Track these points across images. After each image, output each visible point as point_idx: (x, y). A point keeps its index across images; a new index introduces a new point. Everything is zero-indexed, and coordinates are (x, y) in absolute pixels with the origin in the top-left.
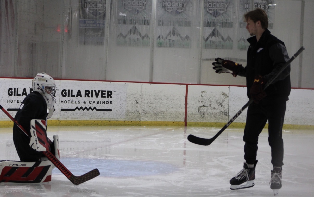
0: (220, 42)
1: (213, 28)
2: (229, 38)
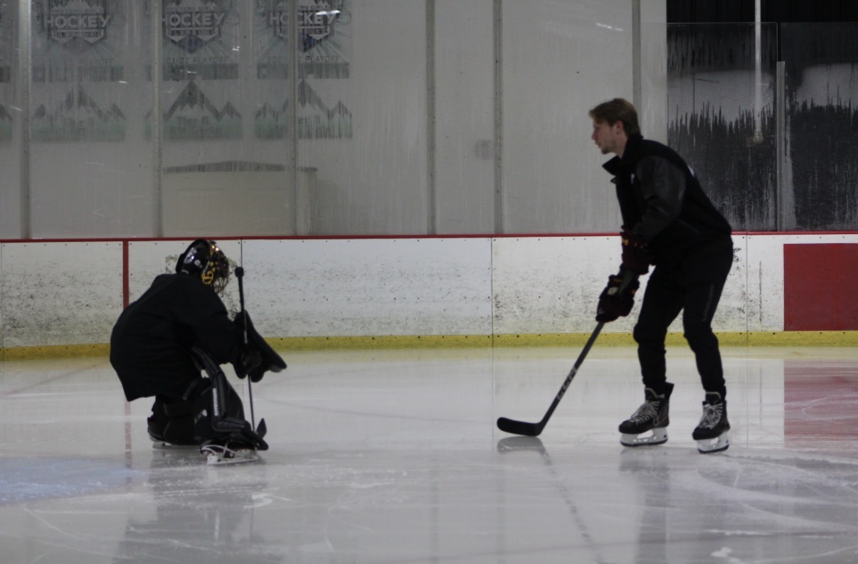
0: (205, 120)
1: (186, 83)
2: (230, 109)
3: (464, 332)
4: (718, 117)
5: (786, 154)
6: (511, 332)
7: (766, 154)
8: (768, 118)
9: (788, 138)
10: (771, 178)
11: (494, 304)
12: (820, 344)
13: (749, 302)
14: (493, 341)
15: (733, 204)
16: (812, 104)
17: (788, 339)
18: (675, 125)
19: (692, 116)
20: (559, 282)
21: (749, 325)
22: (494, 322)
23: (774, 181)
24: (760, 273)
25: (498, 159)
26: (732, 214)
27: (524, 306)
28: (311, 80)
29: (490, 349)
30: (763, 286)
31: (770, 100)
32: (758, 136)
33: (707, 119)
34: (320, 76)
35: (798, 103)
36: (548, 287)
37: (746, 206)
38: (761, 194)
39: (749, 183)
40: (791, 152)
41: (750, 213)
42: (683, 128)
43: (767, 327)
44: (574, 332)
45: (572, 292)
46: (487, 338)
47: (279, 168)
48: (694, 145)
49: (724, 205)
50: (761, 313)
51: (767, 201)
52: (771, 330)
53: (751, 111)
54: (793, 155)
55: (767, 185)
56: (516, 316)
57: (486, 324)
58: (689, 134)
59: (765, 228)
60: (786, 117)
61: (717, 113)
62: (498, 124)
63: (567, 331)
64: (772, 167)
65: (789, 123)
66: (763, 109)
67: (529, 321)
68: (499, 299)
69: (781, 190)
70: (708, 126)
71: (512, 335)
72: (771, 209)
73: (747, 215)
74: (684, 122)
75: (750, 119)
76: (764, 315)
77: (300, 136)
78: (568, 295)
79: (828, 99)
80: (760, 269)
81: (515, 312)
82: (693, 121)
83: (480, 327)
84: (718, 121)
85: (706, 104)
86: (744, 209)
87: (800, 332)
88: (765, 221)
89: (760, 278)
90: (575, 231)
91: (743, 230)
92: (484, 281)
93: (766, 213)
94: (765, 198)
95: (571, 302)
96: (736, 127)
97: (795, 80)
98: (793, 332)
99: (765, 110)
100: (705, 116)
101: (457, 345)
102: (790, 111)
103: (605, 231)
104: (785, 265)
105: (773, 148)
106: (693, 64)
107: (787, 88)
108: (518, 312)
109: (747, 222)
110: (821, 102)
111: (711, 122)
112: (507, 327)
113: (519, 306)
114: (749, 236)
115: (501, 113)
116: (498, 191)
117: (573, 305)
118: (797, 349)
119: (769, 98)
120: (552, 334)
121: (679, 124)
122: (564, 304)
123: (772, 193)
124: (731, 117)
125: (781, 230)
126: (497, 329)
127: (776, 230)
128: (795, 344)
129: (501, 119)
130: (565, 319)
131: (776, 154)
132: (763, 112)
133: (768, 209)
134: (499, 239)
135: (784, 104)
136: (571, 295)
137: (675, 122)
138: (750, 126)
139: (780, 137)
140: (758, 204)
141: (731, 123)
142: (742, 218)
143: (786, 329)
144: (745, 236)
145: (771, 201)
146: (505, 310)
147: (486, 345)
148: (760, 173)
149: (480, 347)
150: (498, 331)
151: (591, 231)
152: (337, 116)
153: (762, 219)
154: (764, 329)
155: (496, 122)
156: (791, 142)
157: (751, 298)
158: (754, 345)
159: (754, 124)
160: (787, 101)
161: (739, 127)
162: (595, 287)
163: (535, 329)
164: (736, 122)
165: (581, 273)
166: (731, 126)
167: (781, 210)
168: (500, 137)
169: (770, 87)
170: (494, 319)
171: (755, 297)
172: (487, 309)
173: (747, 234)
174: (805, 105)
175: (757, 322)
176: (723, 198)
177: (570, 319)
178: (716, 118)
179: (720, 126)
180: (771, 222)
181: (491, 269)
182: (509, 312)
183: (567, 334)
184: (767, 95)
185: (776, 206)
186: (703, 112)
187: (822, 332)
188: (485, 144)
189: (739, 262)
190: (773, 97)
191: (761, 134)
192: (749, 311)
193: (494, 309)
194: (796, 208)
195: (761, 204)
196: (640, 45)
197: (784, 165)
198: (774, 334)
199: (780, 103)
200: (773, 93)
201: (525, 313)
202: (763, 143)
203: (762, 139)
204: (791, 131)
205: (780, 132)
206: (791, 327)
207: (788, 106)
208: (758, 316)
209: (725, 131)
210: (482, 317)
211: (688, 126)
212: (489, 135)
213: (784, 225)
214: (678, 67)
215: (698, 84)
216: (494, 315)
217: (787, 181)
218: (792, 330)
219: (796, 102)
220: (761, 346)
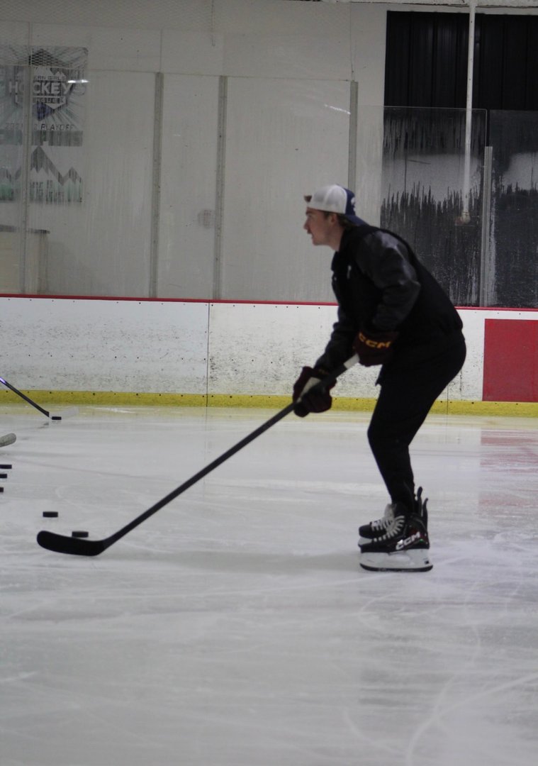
3: (180, 391)
4: (427, 198)
5: (490, 234)
6: (225, 392)
7: (473, 231)
8: (475, 199)
9: (493, 219)
10: (476, 257)
11: (209, 366)
12: (516, 414)
14: (207, 401)
16: (517, 188)
17: (486, 409)
18: (386, 203)
19: (403, 196)
20: (272, 347)
21: (450, 394)
22: (209, 383)
23: (478, 259)
25: (219, 228)
27: (237, 368)
28: (46, 147)
29: (204, 408)
31: (478, 182)
32: (465, 216)
33: (417, 198)
34: (51, 144)
35: (504, 187)
36: (261, 351)
37: (451, 282)
38: (466, 270)
39: (455, 260)
40: (495, 232)
41: (454, 289)
42: (395, 206)
43: (466, 397)
44: (284, 395)
45: (283, 357)
46: (202, 398)
47: (10, 229)
48: (404, 223)
50: (461, 383)
51: (471, 277)
52: (470, 400)
53: (459, 192)
54: (497, 235)
55: (472, 262)
56: (230, 378)
57: (201, 385)
58: (399, 211)
59: (468, 302)
60: (492, 199)
61: (427, 193)
62: (219, 196)
63: (278, 394)
64: (477, 246)
65: (494, 205)
66: (471, 190)
67: (243, 383)
68: (214, 361)
69: (484, 267)
70: (418, 205)
71: (225, 396)
72: (475, 285)
73: (451, 291)
74: (395, 200)
75: (458, 199)
76: (464, 385)
77: (32, 199)
78: (280, 359)
79: (532, 184)
81: (229, 374)
82: (404, 200)
83: (195, 386)
84: (427, 201)
85: (417, 184)
86: (449, 284)
87: (498, 403)
88: (468, 297)
90: (288, 300)
92: (201, 344)
93: (469, 289)
94: (469, 275)
95: (283, 367)
96: (444, 207)
97: (502, 164)
98: (490, 402)
99: (472, 191)
100: (416, 196)
101: (173, 403)
102: (496, 195)
103: (317, 301)
104: (485, 339)
105: (479, 228)
106: (406, 147)
107: (494, 171)
108: (232, 373)
110: (525, 186)
111: (421, 201)
112: (221, 388)
113: (233, 369)
115: (222, 185)
116: (217, 259)
117: (284, 369)
118: (493, 419)
119: (476, 181)
120: (262, 396)
121: (391, 203)
122: (275, 368)
123: (475, 270)
124: (440, 197)
125: (483, 306)
127: (478, 306)
128: (491, 414)
129: (222, 191)
130: (276, 382)
131: (481, 234)
132: (470, 194)
133: (472, 285)
134: (214, 304)
135: (490, 187)
136: (282, 360)
137: (387, 201)
138: (458, 206)
139: (486, 218)
140: (463, 280)
141: (440, 203)
143: (484, 400)
145: (474, 278)
146: (219, 372)
147: (201, 405)
148: (466, 251)
149: (195, 405)
150: (212, 391)
151: (304, 300)
152: (69, 182)
153: (466, 295)
154: (464, 398)
155: (217, 193)
156: (496, 223)
158: (453, 413)
159: (462, 205)
160: (493, 184)
161: (447, 207)
162: (305, 353)
163: (247, 390)
164: (445, 202)
165: (293, 339)
166: (439, 206)
167: (484, 287)
168: (221, 209)
169: (477, 170)
170: (209, 380)
172: (202, 370)
174: (510, 187)
175: (457, 392)
177: (281, 383)
178: (426, 197)
179: (429, 205)
180: (474, 298)
181: (208, 332)
182: (224, 374)
183: (277, 396)
184: (474, 177)
185: (479, 283)
186: (413, 191)
187: (519, 403)
188: (206, 214)
190: (480, 180)
191: (468, 214)
193: (210, 370)
194: (498, 285)
195: (466, 281)
196: (356, 125)
197: (488, 243)
198: (473, 403)
200: (480, 176)
201: (239, 375)
202: (470, 223)
203: (469, 218)
204: (496, 212)
205: (486, 213)
206: (489, 397)
207: (494, 189)
208: (458, 386)
209: (434, 210)
210: (198, 378)
211: (399, 204)
212: (211, 206)
213: (486, 301)
214: (391, 150)
215: (410, 164)
216: (209, 376)
217: (490, 259)
218: (489, 400)
219: (502, 185)
220: (460, 414)
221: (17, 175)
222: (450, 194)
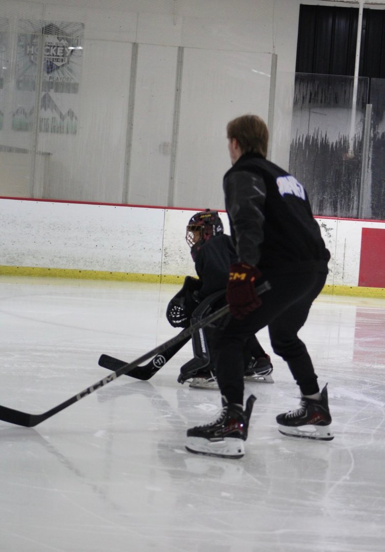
3: (142, 272)
4: (324, 139)
5: (368, 167)
6: (174, 274)
7: (355, 166)
8: (358, 142)
9: (371, 156)
10: (357, 183)
11: (163, 254)
12: (382, 297)
13: (336, 265)
14: (161, 279)
15: (330, 198)
17: (360, 292)
18: (294, 142)
19: (306, 137)
21: (335, 281)
22: (163, 267)
23: (359, 184)
24: (345, 246)
25: (174, 156)
26: (329, 205)
27: (184, 257)
28: (52, 93)
29: (158, 284)
30: (346, 255)
31: (360, 130)
32: (351, 153)
33: (317, 139)
34: (56, 91)
35: (379, 133)
37: (339, 201)
38: (349, 193)
39: (342, 185)
40: (372, 166)
41: (341, 205)
42: (300, 144)
43: (347, 283)
46: (157, 277)
47: (24, 151)
48: (307, 156)
49: (324, 198)
50: (343, 273)
51: (353, 198)
52: (349, 285)
53: (347, 136)
54: (373, 168)
55: (354, 187)
56: (177, 263)
57: (157, 267)
58: (304, 148)
59: (351, 216)
60: (370, 142)
61: (324, 136)
62: (175, 133)
64: (358, 175)
65: (372, 146)
66: (355, 135)
67: (186, 267)
69: (363, 190)
70: (317, 144)
71: (174, 276)
72: (356, 203)
73: (339, 206)
74: (301, 140)
75: (346, 141)
76: (346, 274)
77: (41, 130)
80: (345, 244)
81: (177, 260)
82: (307, 140)
83: (153, 269)
84: (324, 142)
85: (317, 129)
86: (337, 202)
87: (369, 288)
88: (351, 211)
89: (345, 249)
91: (336, 216)
92: (158, 238)
93: (352, 206)
94: (352, 195)
96: (336, 146)
97: (378, 117)
98: (364, 287)
99: (357, 136)
100: (316, 137)
101: (136, 280)
102: (374, 139)
104: (362, 242)
105: (360, 162)
106: (310, 101)
107: (372, 122)
108: (179, 260)
109: (339, 211)
111: (319, 141)
112: (171, 270)
113: (180, 256)
114: (339, 221)
115: (177, 125)
116: (172, 178)
118: (366, 299)
119: (359, 129)
121: (297, 142)
123: (357, 193)
124: (333, 139)
125: (361, 219)
126: (164, 271)
127: (358, 218)
128: (365, 296)
129: (177, 128)
131: (361, 167)
132: (355, 137)
133: (353, 203)
134: (169, 210)
135: (369, 133)
137: (295, 140)
138: (346, 146)
139: (365, 155)
140: (347, 199)
141: (333, 143)
142: (335, 209)
143: (359, 285)
144: (336, 220)
145: (355, 198)
146: (171, 259)
147: (156, 282)
148: (350, 178)
149: (152, 282)
150: (165, 272)
152: (68, 119)
153: (349, 210)
154: (345, 284)
155: (174, 130)
156: (372, 159)
157: (337, 262)
158: (337, 294)
159: (348, 146)
160: (372, 131)
161: (338, 146)
163: (189, 273)
164: (336, 143)
166: (332, 145)
167: (362, 205)
168: (176, 142)
169: (361, 121)
170: (163, 264)
171: (340, 262)
172: (158, 257)
173: (338, 219)
174: (383, 134)
175: (340, 279)
176: (323, 193)
178: (323, 139)
179: (325, 145)
180: (355, 212)
181: (163, 230)
182: (174, 260)
184: (358, 126)
185: (359, 202)
186: (314, 134)
187: (384, 288)
188: (165, 145)
189: (331, 238)
190: (362, 128)
191: (353, 152)
192: (335, 271)
193: (164, 257)
194: (373, 204)
195: (349, 200)
196: (275, 86)
197: (366, 173)
198: (351, 288)
199: (367, 133)
200: (362, 125)
201: (184, 261)
202: (354, 158)
203: (353, 155)
204: (373, 151)
205: (366, 151)
206: (363, 284)
207: (372, 135)
208: (341, 275)
209: (328, 148)
210: (155, 263)
211: (304, 143)
212: (169, 140)
213: (363, 215)
214: (300, 103)
215: (313, 115)
216: (163, 261)
217: (368, 185)
218: (363, 286)
219: (378, 132)
220: (342, 295)
221: (31, 113)
222: (340, 137)
